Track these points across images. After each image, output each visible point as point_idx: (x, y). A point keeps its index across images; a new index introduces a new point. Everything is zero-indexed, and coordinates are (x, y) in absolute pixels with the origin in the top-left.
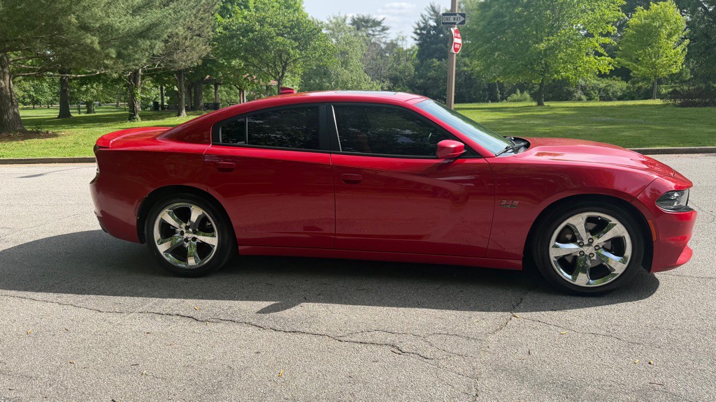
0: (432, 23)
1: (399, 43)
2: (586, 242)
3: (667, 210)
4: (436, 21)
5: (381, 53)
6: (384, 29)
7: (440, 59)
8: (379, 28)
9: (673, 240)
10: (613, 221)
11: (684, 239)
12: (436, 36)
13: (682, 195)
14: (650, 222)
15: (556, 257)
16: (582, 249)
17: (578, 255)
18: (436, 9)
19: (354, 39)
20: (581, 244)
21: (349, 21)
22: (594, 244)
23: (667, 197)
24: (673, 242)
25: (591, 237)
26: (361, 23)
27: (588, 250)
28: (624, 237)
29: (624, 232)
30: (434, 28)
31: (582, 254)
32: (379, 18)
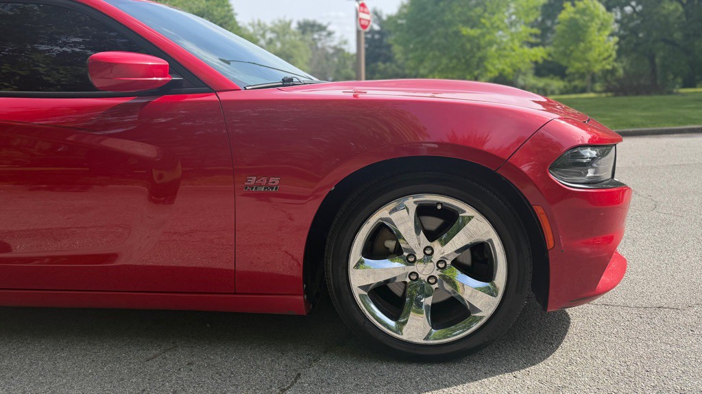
0: (376, 27)
1: (344, 47)
2: (420, 255)
3: (573, 184)
4: (380, 25)
5: (327, 57)
6: (330, 34)
7: (384, 62)
8: (324, 33)
9: (587, 244)
10: (469, 211)
11: (610, 241)
12: (380, 40)
13: (603, 155)
14: (539, 210)
15: (362, 288)
16: (411, 269)
17: (408, 280)
18: (379, 13)
19: (300, 43)
20: (411, 259)
21: (294, 26)
22: (436, 257)
23: (571, 159)
24: (587, 250)
25: (429, 244)
26: (308, 28)
27: (425, 271)
28: (490, 240)
29: (488, 232)
30: (378, 32)
31: (414, 277)
32: (324, 23)
